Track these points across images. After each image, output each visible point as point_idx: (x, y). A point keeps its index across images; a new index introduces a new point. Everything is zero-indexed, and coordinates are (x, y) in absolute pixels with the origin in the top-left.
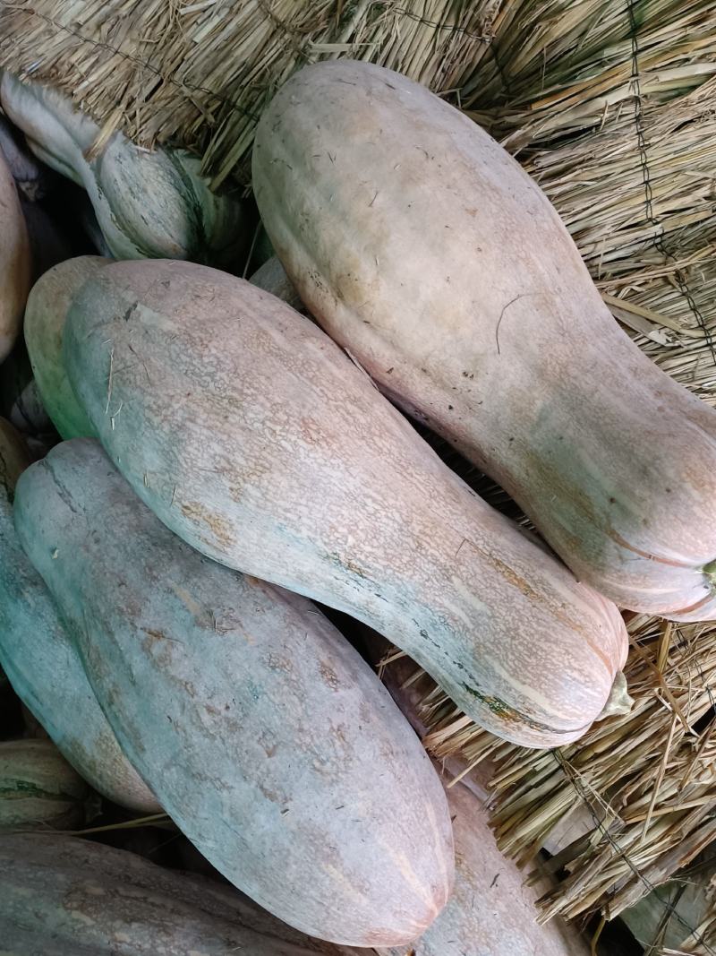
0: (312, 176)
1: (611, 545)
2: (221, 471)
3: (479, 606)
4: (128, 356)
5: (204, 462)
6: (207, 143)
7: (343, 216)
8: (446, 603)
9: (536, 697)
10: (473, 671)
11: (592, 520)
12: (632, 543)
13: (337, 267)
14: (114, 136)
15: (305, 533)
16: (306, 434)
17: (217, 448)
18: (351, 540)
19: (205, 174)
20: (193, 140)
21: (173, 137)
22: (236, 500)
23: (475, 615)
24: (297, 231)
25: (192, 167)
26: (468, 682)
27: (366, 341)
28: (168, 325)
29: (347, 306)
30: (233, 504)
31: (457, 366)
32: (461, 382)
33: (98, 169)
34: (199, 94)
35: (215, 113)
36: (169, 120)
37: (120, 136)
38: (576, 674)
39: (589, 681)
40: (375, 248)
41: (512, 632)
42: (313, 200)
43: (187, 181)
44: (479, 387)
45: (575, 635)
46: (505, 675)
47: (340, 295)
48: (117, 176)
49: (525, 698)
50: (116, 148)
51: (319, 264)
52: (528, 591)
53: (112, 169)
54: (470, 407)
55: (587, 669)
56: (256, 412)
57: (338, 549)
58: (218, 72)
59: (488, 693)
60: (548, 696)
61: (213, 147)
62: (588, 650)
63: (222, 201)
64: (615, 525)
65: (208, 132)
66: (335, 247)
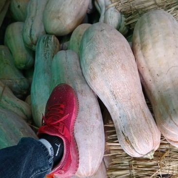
0: (150, 26)
1: (169, 119)
2: (102, 64)
3: (135, 117)
4: (98, 37)
5: (100, 61)
6: (129, 16)
7: (152, 35)
8: (129, 113)
9: (136, 140)
10: (126, 129)
11: (167, 112)
12: (173, 120)
13: (145, 43)
14: (113, 6)
15: (110, 84)
16: (122, 67)
17: (104, 60)
18: (118, 90)
19: (125, 21)
20: (127, 14)
21: (124, 12)
22: (102, 71)
23: (133, 118)
24: (140, 34)
25: (124, 19)
26: (123, 131)
27: (142, 60)
28: (108, 36)
29: (142, 51)
30: (100, 72)
31: (157, 72)
32: (156, 76)
33: (106, 11)
34: (133, 7)
35: (134, 12)
36: (125, 9)
37: (114, 7)
38: (146, 140)
39: (148, 144)
40: (154, 43)
41: (138, 125)
42: (147, 29)
43: (121, 21)
44: (159, 78)
45: (151, 133)
46: (132, 132)
47: (142, 49)
48: (109, 13)
49: (133, 139)
50: (112, 9)
51: (141, 41)
52: (146, 120)
53: (109, 11)
54: (154, 81)
55: (149, 141)
56: (115, 58)
57: (114, 91)
58: (139, 5)
59: (126, 135)
60: (138, 141)
61: (130, 17)
62: (151, 138)
63: (125, 28)
64: (172, 115)
65: (131, 14)
66: (147, 39)
